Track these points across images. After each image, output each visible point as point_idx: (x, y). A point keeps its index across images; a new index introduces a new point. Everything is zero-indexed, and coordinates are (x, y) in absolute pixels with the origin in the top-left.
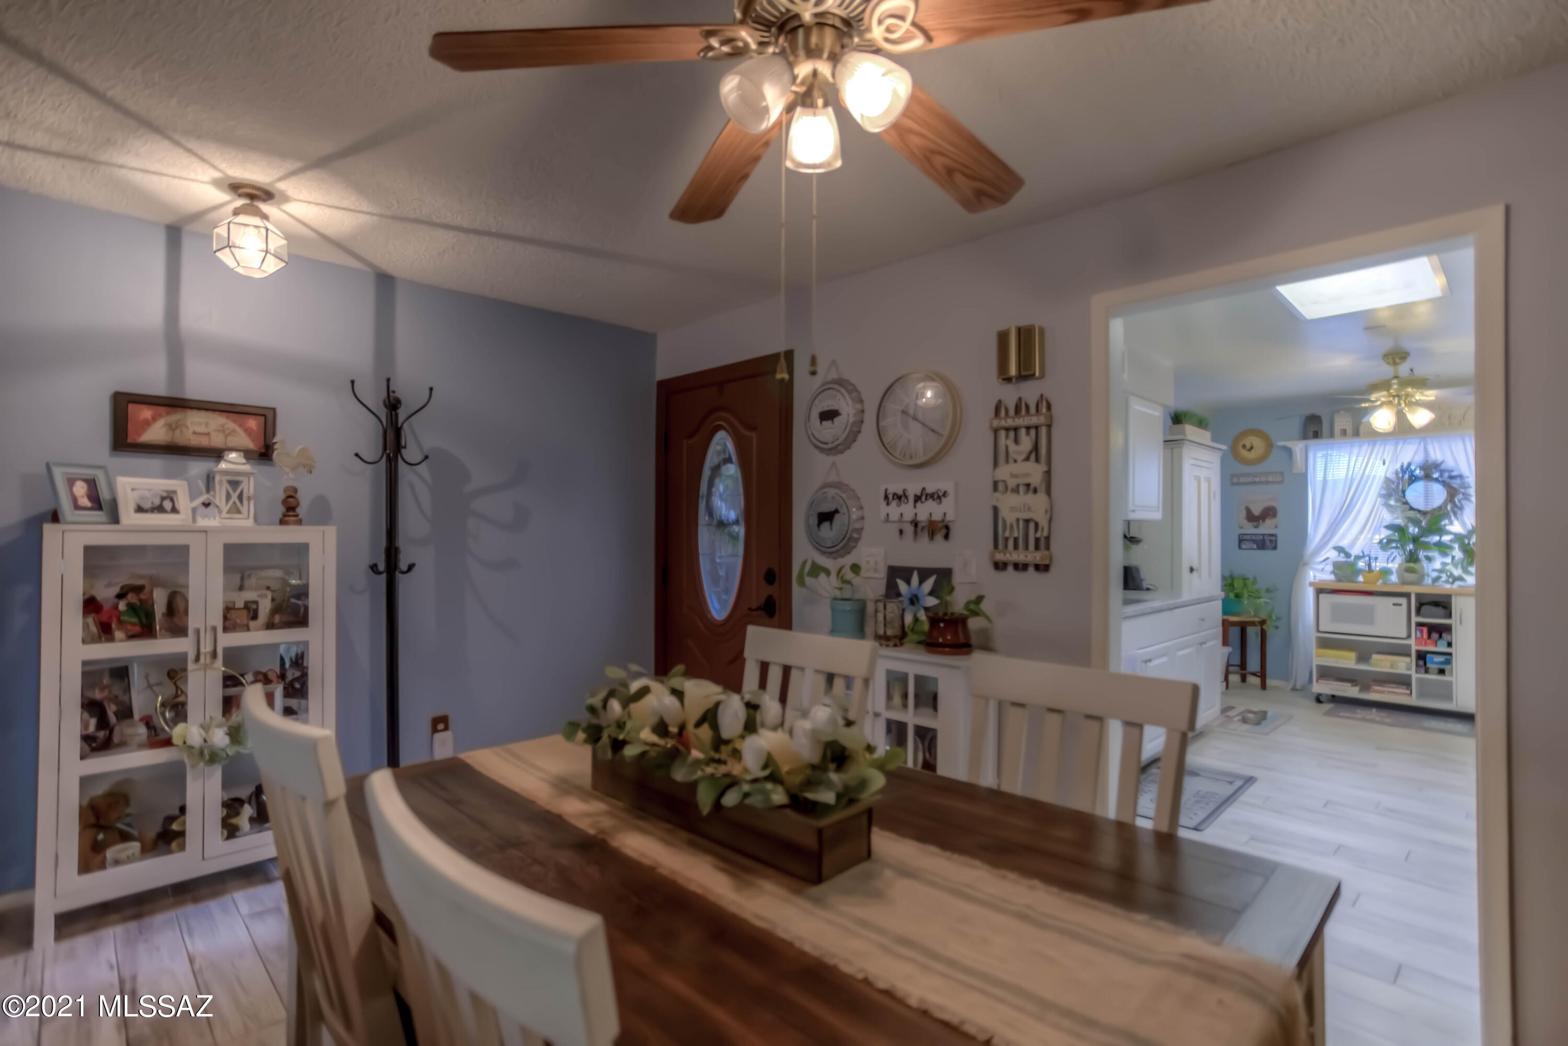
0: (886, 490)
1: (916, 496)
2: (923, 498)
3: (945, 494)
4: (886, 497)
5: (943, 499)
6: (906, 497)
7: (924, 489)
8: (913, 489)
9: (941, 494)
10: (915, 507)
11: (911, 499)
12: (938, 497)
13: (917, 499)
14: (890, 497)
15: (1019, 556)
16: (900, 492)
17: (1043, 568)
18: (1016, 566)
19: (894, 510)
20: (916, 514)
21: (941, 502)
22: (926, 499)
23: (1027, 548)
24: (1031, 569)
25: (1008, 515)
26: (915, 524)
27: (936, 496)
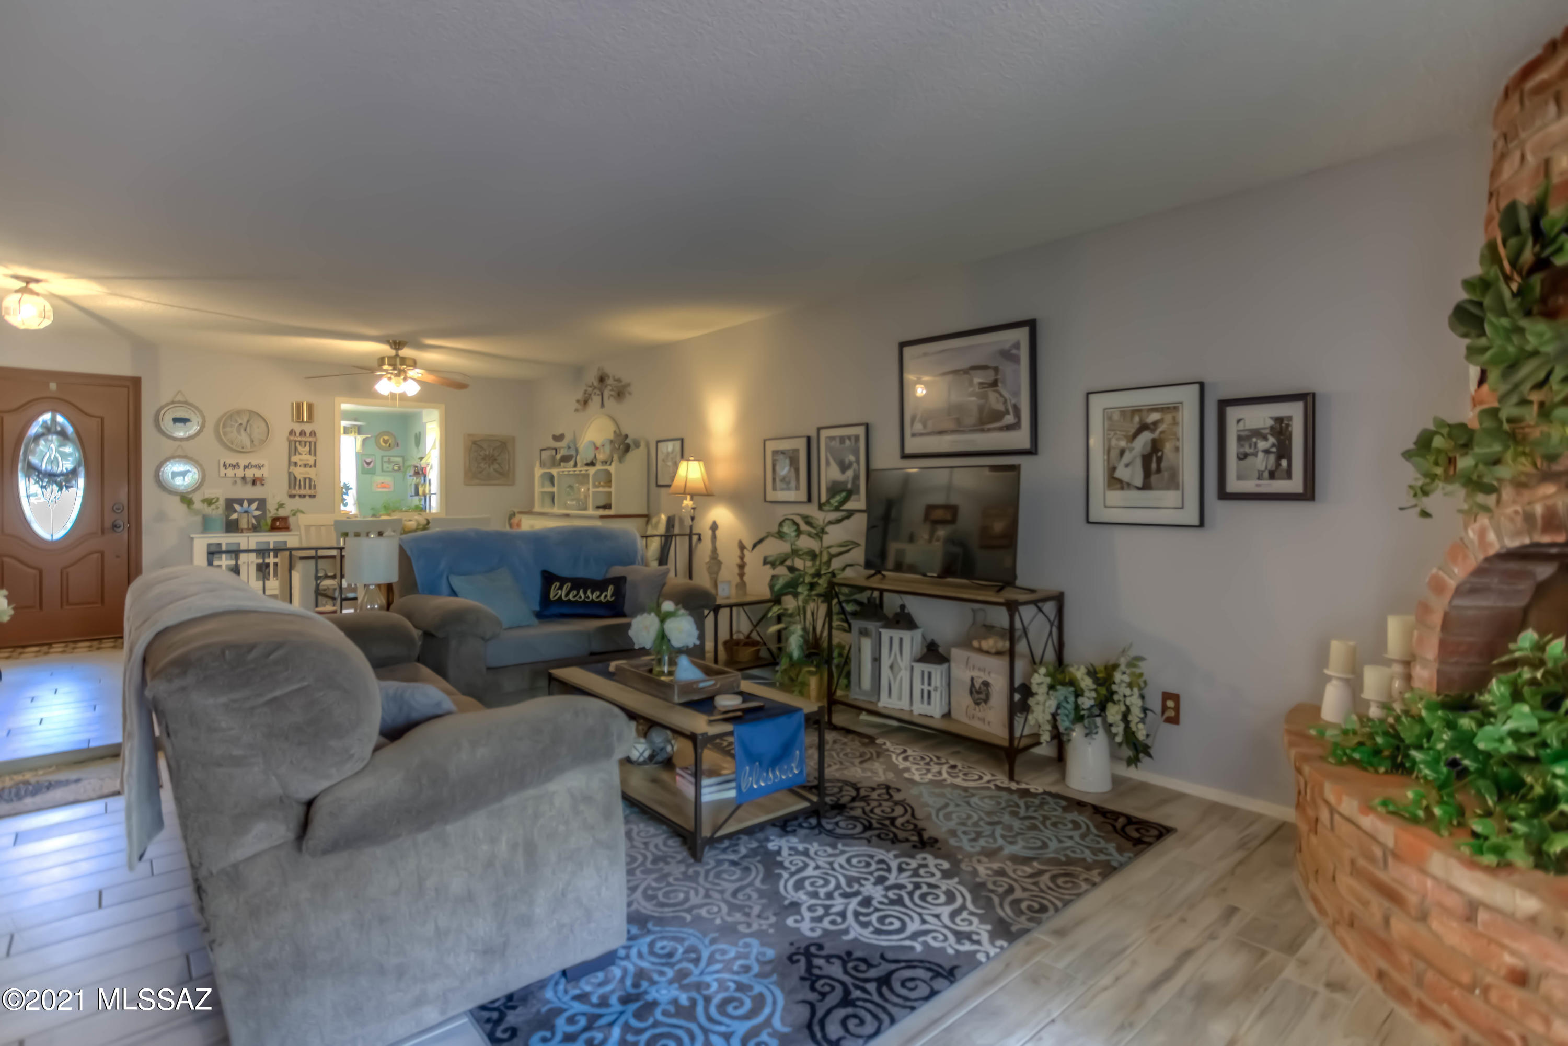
0: (225, 462)
1: (244, 466)
2: (250, 467)
3: (263, 466)
4: (225, 465)
5: (262, 468)
6: (239, 466)
7: (250, 463)
8: (243, 461)
9: (261, 466)
10: (244, 470)
11: (242, 467)
12: (259, 467)
13: (246, 467)
14: (228, 466)
15: (302, 492)
16: (234, 463)
17: (312, 496)
18: (300, 496)
19: (230, 472)
20: (245, 474)
21: (260, 469)
22: (251, 467)
23: (305, 488)
24: (307, 497)
25: (299, 477)
26: (244, 478)
27: (257, 466)
